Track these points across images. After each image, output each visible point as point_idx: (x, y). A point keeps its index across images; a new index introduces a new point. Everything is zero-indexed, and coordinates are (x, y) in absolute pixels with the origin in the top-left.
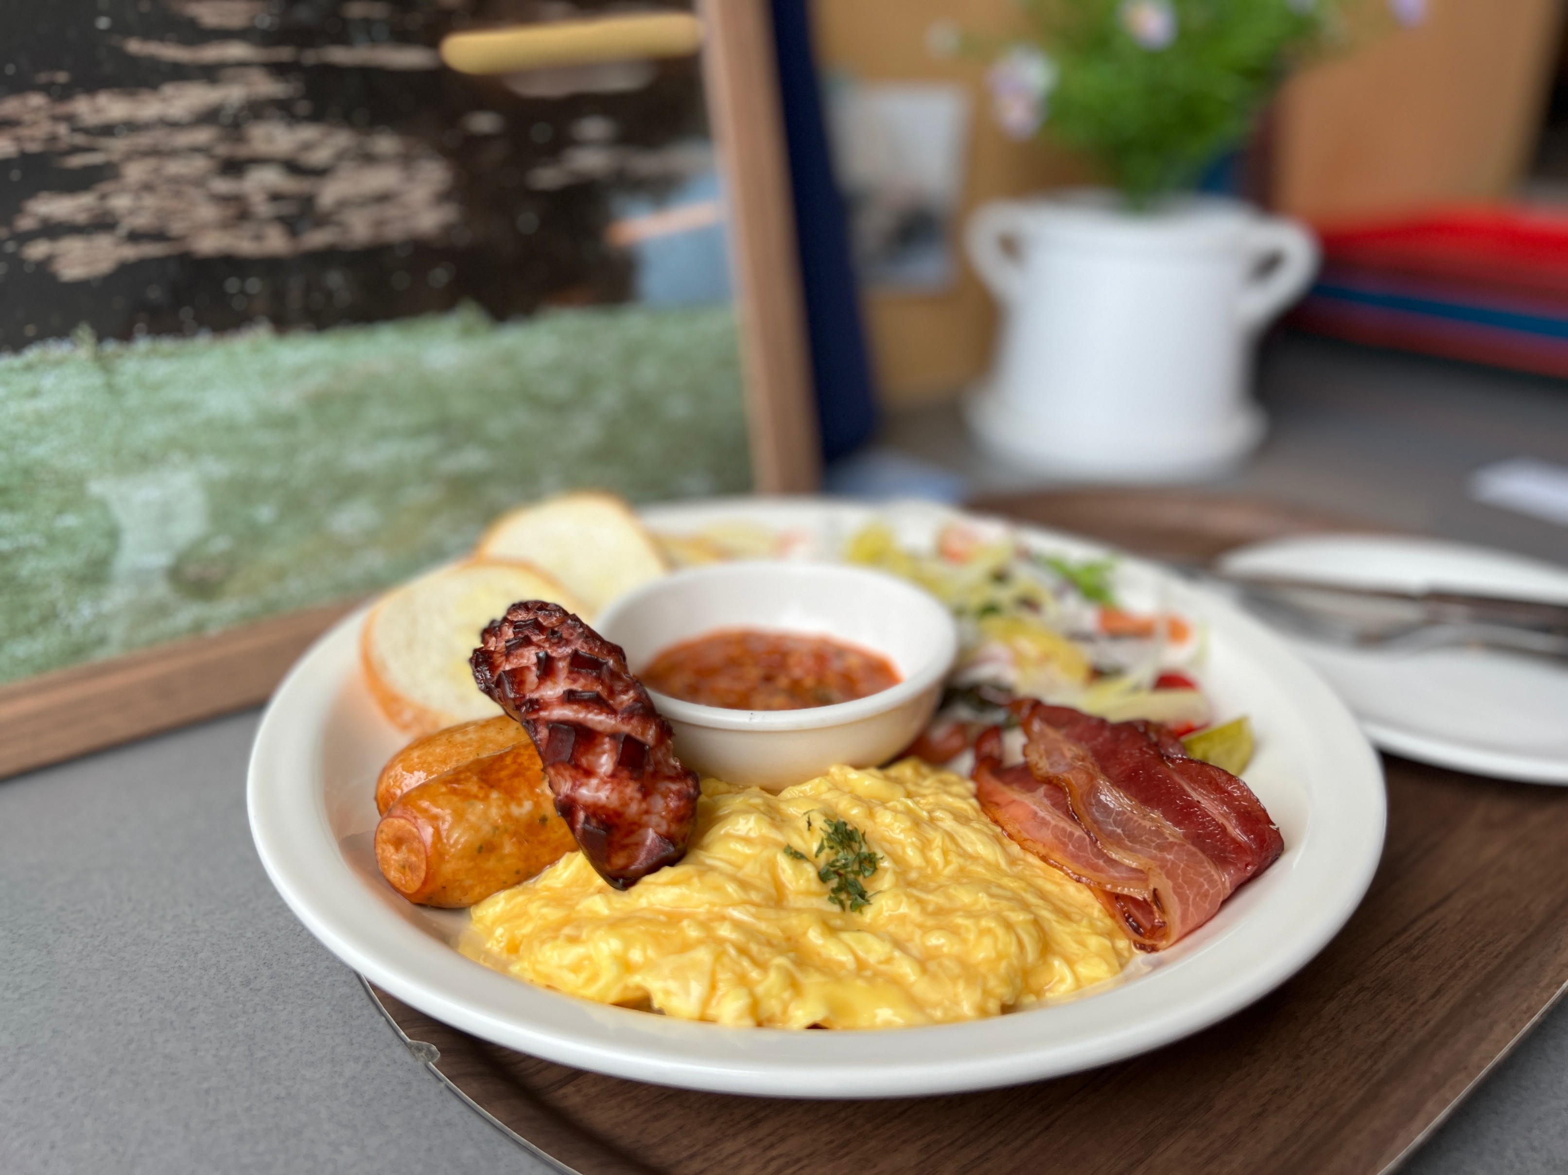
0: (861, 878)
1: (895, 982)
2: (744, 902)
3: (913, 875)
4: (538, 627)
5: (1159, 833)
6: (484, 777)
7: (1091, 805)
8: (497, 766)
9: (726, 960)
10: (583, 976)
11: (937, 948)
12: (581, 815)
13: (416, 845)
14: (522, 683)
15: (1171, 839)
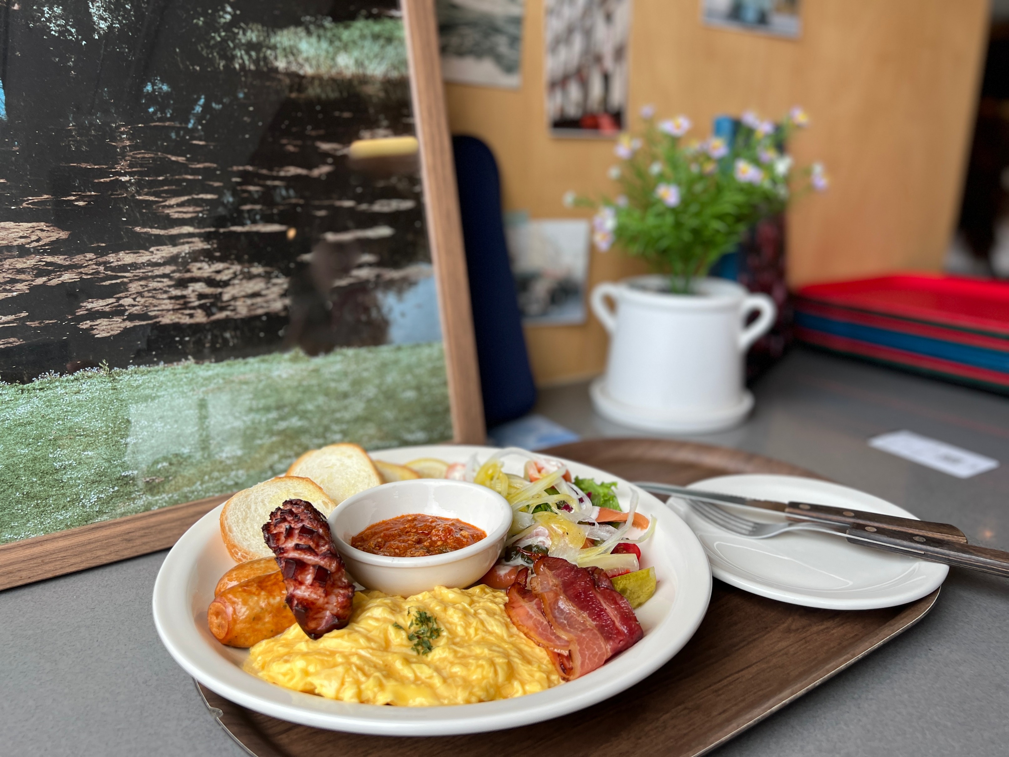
0: (431, 640)
1: (431, 687)
2: (368, 648)
3: (458, 640)
4: (291, 512)
5: (584, 624)
6: (260, 584)
7: (555, 609)
8: (267, 580)
9: (351, 672)
10: (288, 677)
11: (456, 673)
12: (296, 602)
13: (224, 615)
14: (278, 540)
15: (589, 627)
